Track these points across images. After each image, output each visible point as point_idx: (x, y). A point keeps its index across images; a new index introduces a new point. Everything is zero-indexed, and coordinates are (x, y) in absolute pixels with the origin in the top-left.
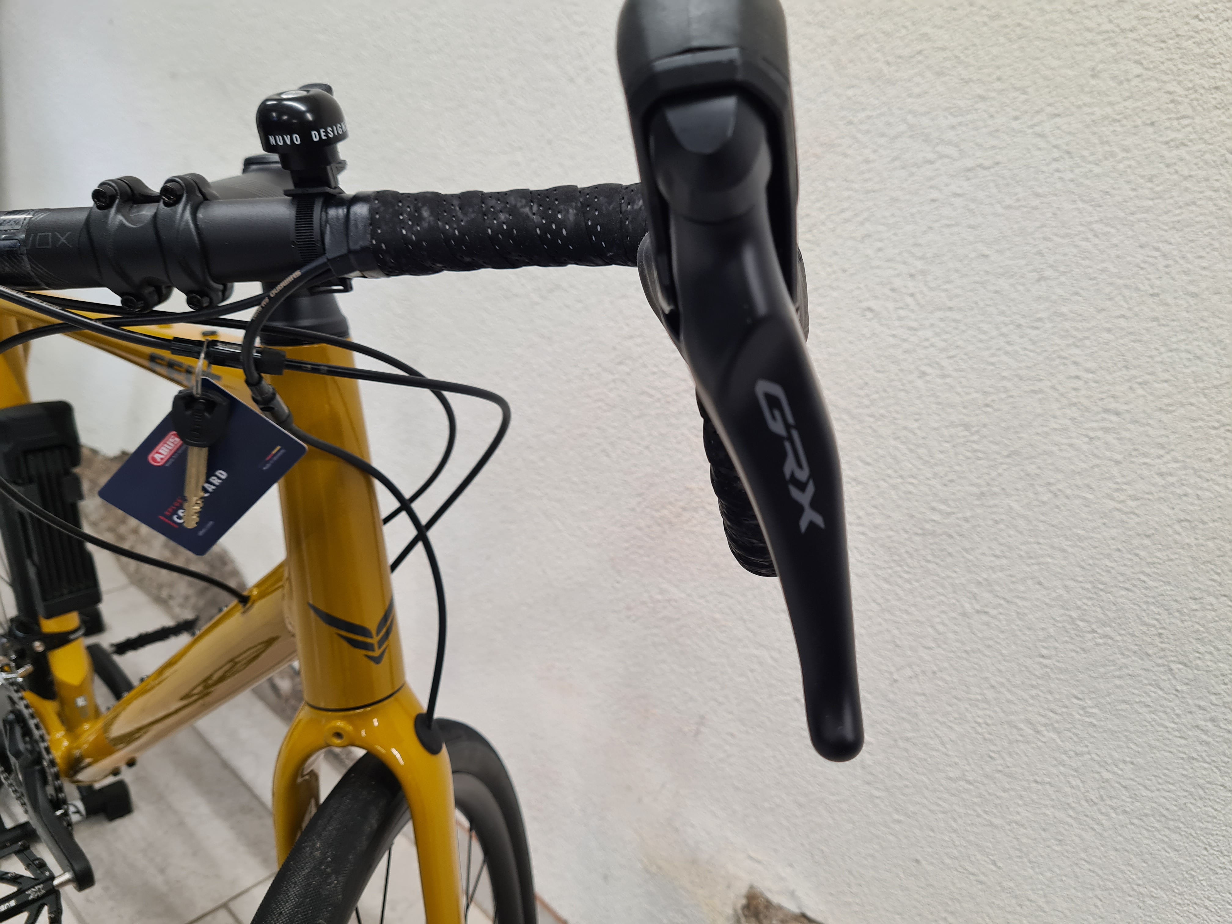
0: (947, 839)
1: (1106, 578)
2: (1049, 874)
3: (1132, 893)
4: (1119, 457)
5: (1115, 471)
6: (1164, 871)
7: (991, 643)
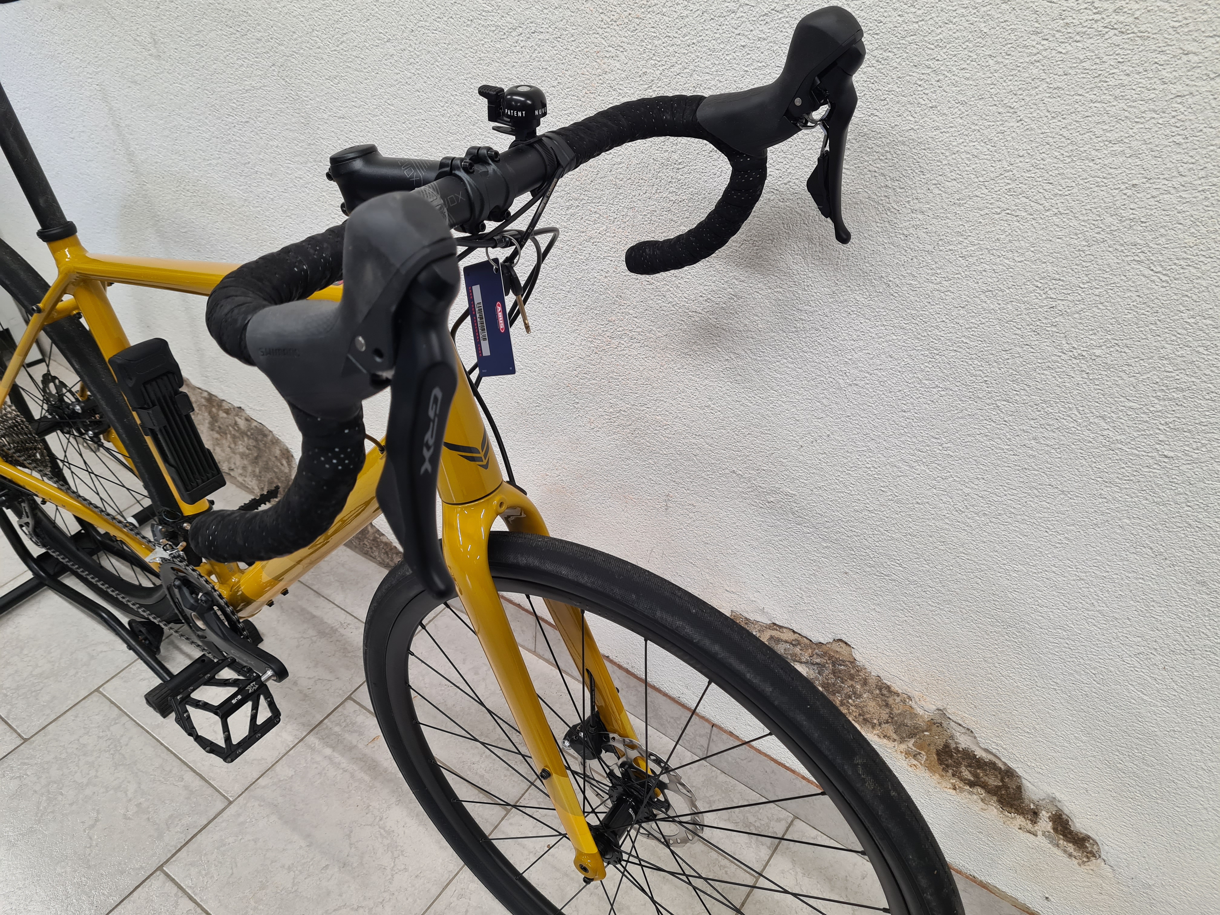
0: (864, 554)
1: (939, 345)
2: (940, 567)
3: (1001, 570)
4: (930, 248)
5: (929, 258)
6: (1020, 551)
7: (865, 407)
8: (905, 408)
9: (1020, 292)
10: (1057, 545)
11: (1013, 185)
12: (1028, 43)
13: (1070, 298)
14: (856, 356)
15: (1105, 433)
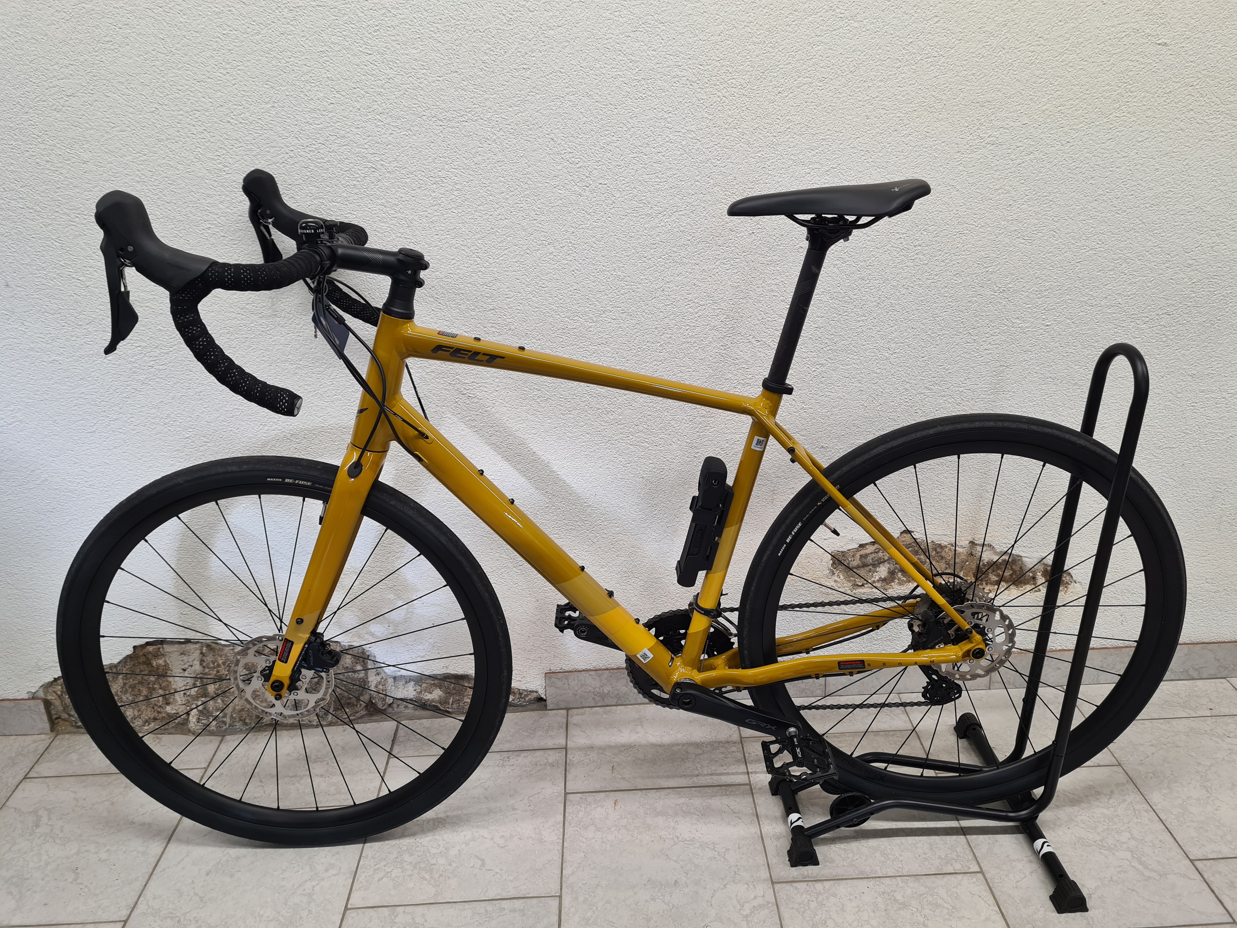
8: (923, 355)
9: (972, 269)
11: (960, 220)
12: (956, 157)
13: (994, 264)
14: (894, 336)
15: (1020, 325)
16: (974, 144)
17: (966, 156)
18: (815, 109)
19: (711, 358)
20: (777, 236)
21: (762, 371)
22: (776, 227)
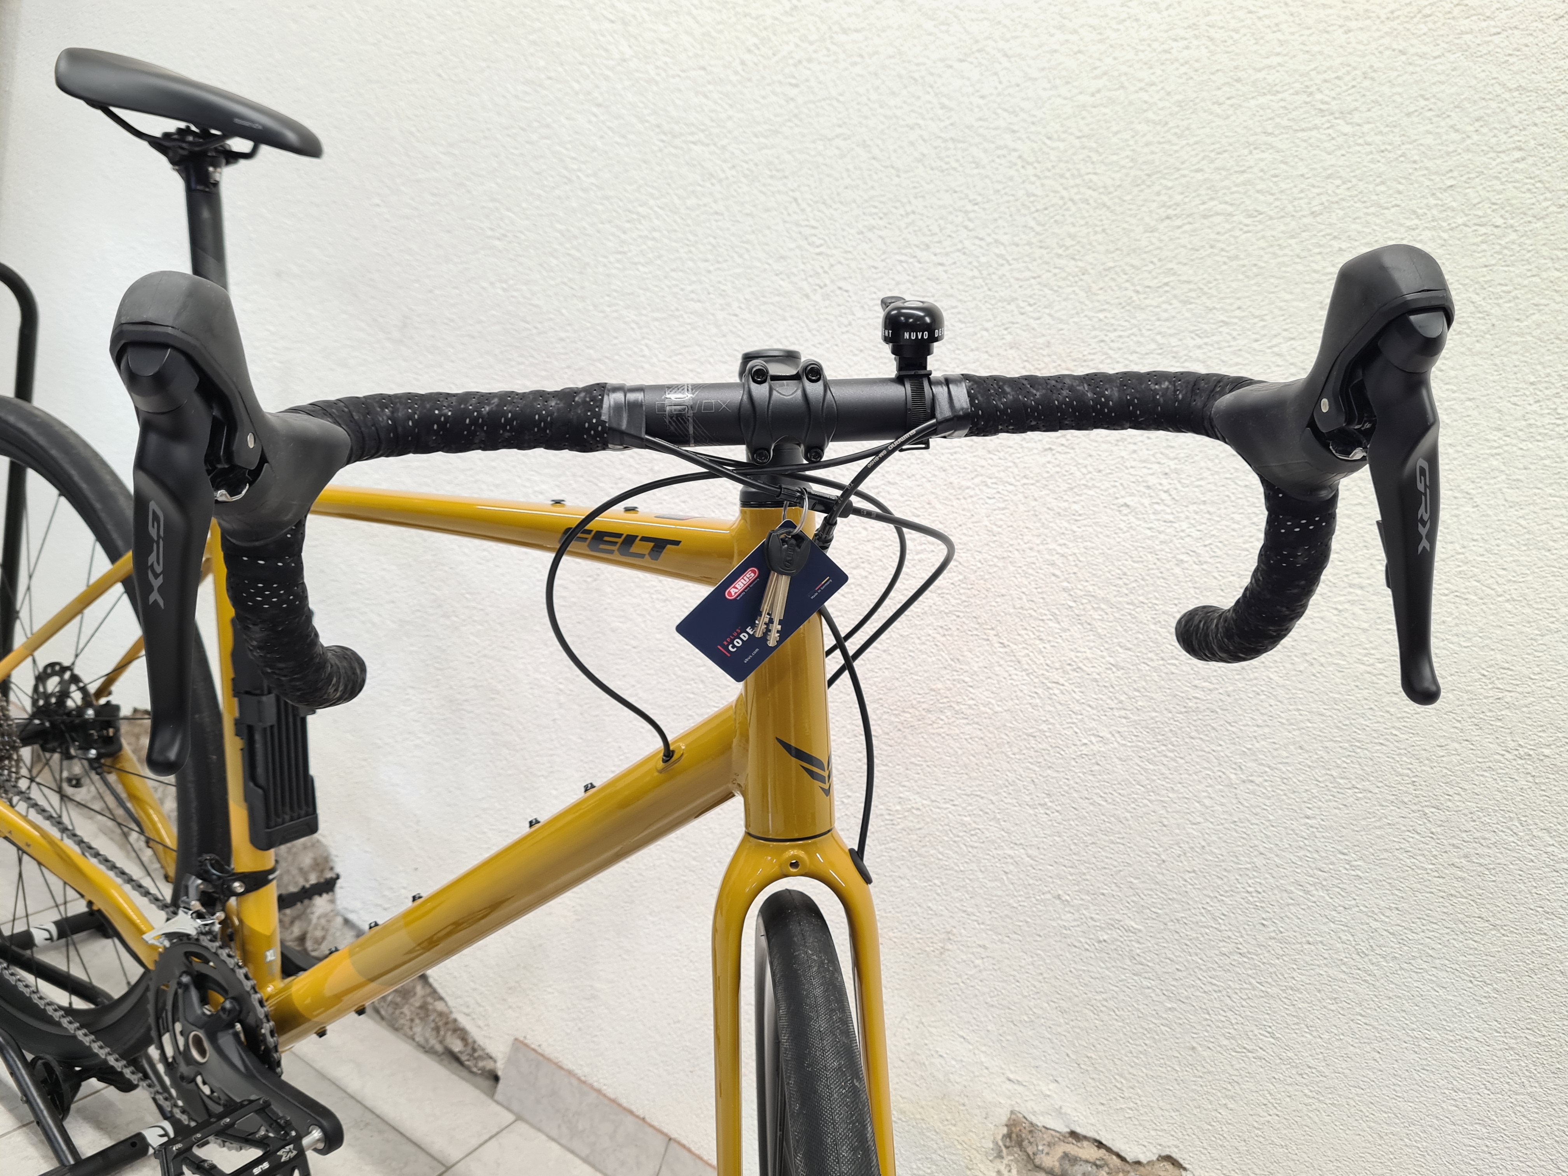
0: (1223, 1019)
1: (1362, 736)
2: (1326, 1036)
3: (1407, 1039)
4: (1365, 625)
5: (1363, 638)
6: (1434, 1010)
7: (1258, 810)
8: (1309, 813)
9: (1464, 679)
10: (1484, 1000)
11: (1464, 568)
12: (1490, 437)
13: (1519, 689)
14: (1257, 745)
15: (1549, 849)
16: (1539, 424)
17: (1514, 442)
18: (1225, 263)
19: (917, 641)
20: (1090, 469)
21: (993, 702)
22: (1093, 453)
